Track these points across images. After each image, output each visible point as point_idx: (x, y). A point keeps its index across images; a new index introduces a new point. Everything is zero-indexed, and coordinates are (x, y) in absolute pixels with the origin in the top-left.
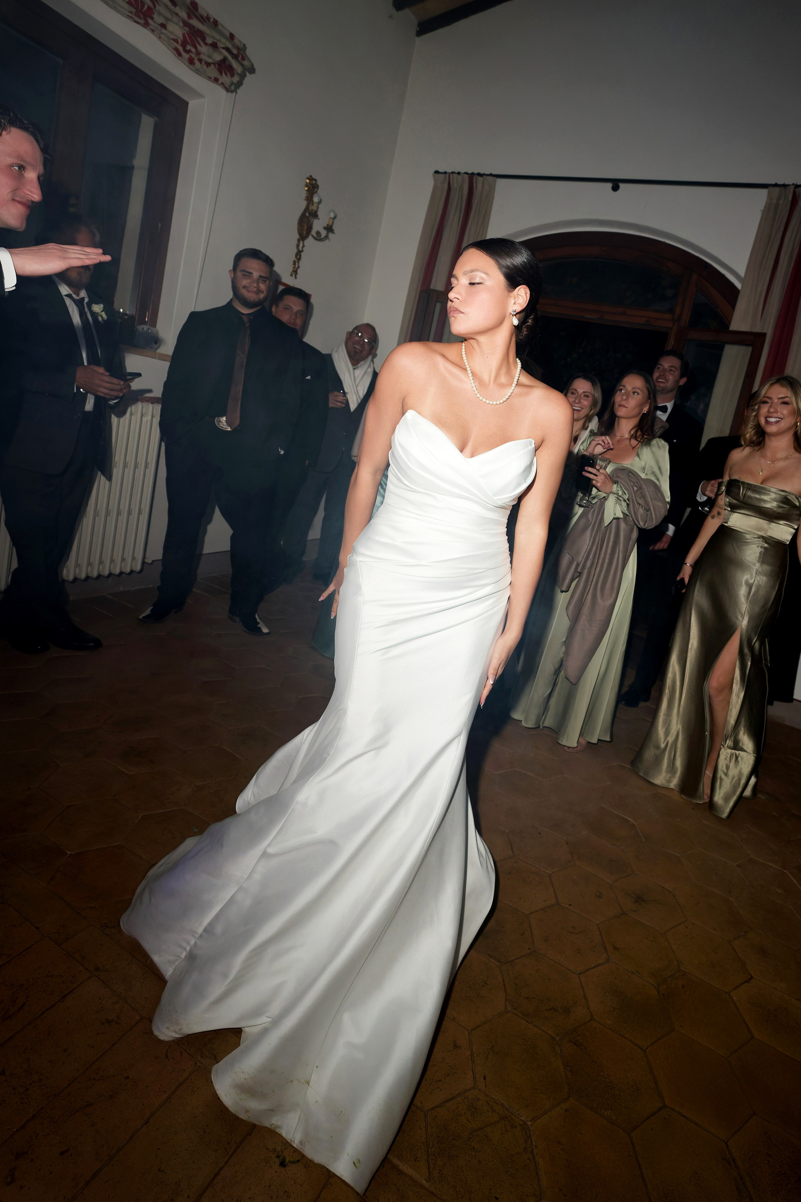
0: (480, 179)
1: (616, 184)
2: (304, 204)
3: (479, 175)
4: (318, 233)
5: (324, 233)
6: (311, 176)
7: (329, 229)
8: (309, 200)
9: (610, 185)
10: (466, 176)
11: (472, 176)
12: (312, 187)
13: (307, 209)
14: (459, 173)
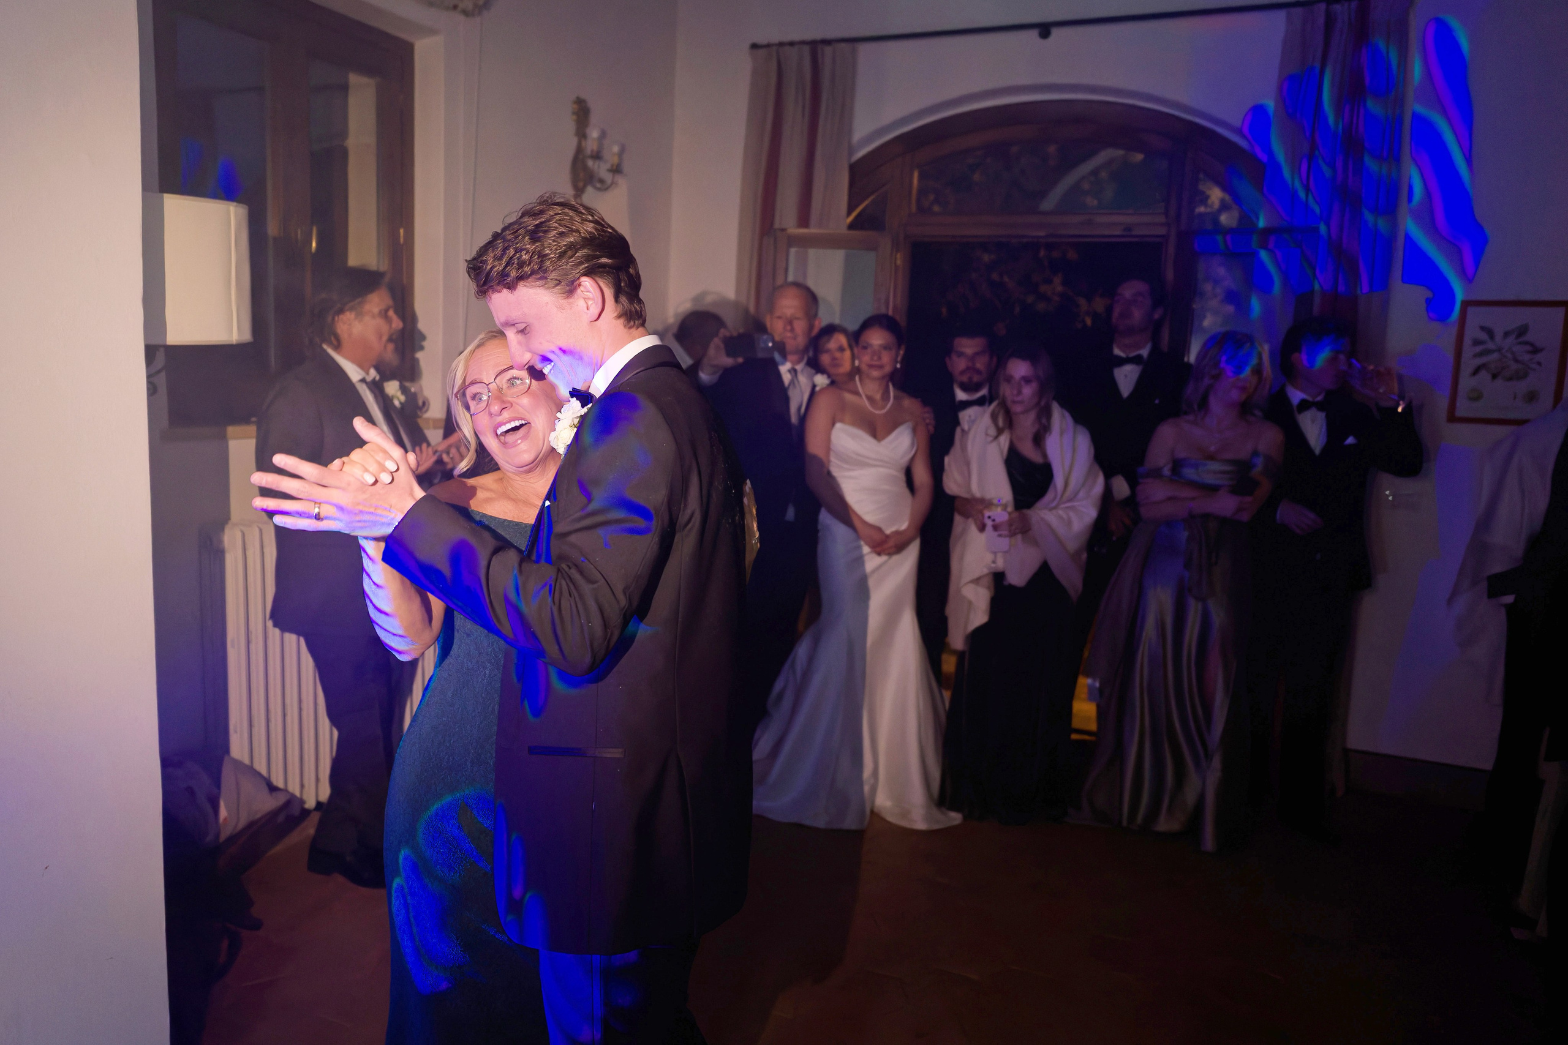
0: (828, 50)
1: (1045, 30)
2: (573, 142)
3: (827, 42)
4: (601, 181)
5: (608, 177)
6: (578, 98)
7: (617, 170)
8: (581, 134)
9: (1034, 34)
10: (806, 49)
11: (816, 46)
12: (582, 112)
13: (579, 150)
14: (792, 44)
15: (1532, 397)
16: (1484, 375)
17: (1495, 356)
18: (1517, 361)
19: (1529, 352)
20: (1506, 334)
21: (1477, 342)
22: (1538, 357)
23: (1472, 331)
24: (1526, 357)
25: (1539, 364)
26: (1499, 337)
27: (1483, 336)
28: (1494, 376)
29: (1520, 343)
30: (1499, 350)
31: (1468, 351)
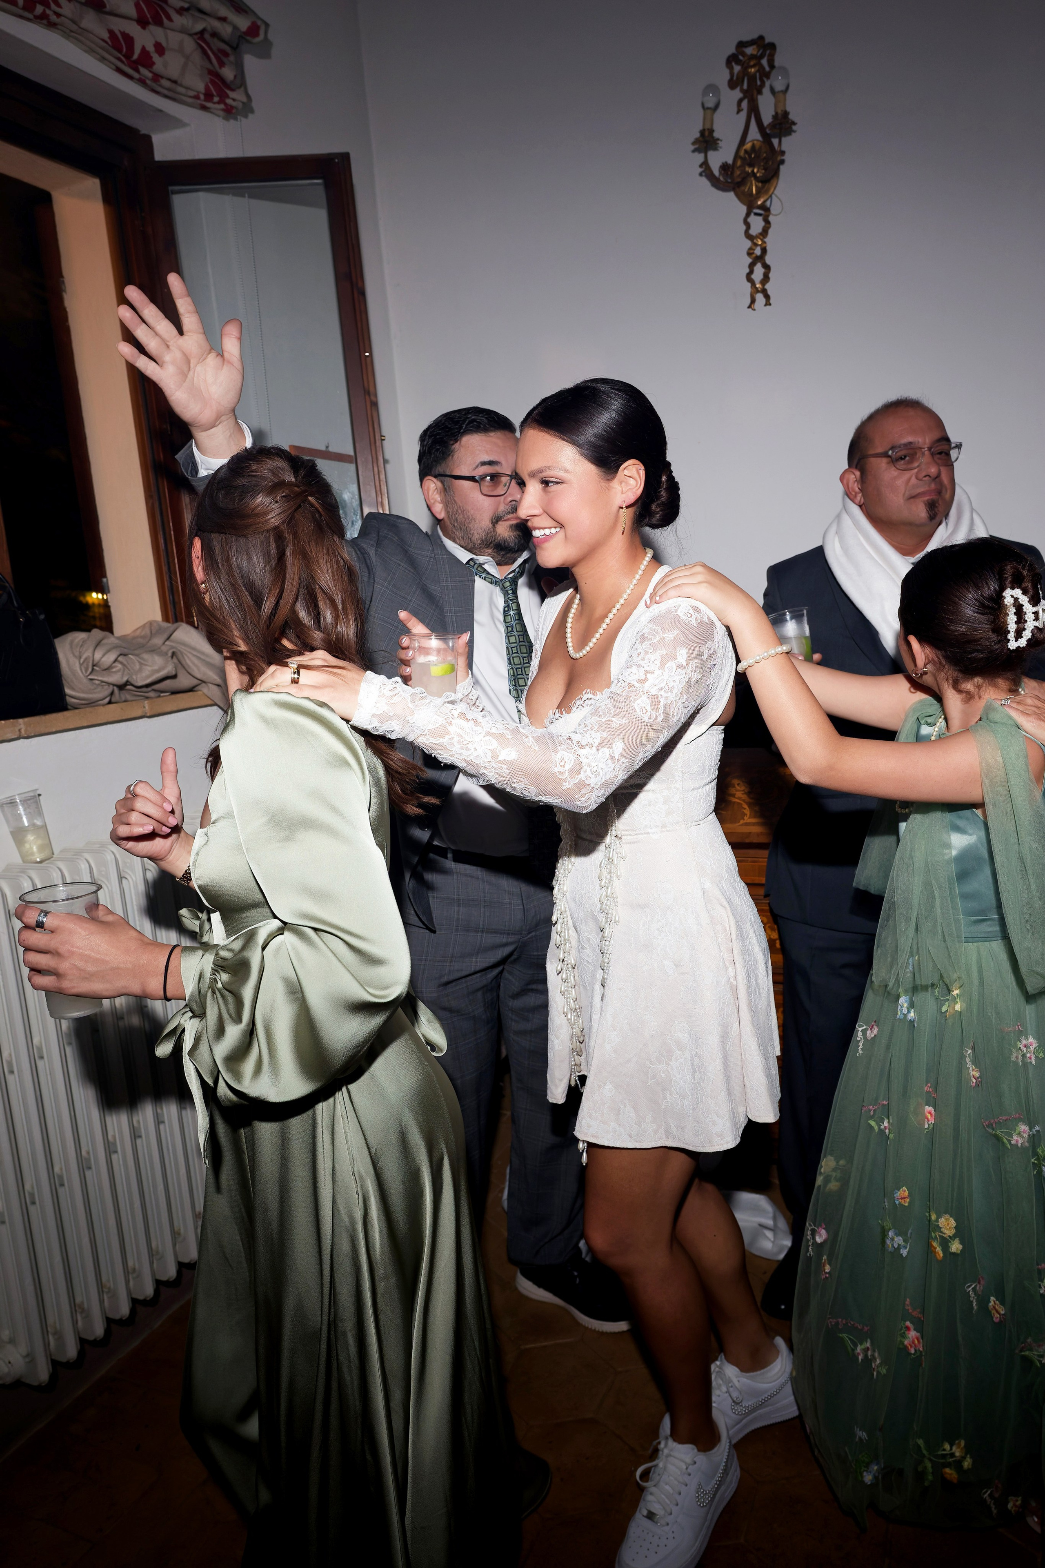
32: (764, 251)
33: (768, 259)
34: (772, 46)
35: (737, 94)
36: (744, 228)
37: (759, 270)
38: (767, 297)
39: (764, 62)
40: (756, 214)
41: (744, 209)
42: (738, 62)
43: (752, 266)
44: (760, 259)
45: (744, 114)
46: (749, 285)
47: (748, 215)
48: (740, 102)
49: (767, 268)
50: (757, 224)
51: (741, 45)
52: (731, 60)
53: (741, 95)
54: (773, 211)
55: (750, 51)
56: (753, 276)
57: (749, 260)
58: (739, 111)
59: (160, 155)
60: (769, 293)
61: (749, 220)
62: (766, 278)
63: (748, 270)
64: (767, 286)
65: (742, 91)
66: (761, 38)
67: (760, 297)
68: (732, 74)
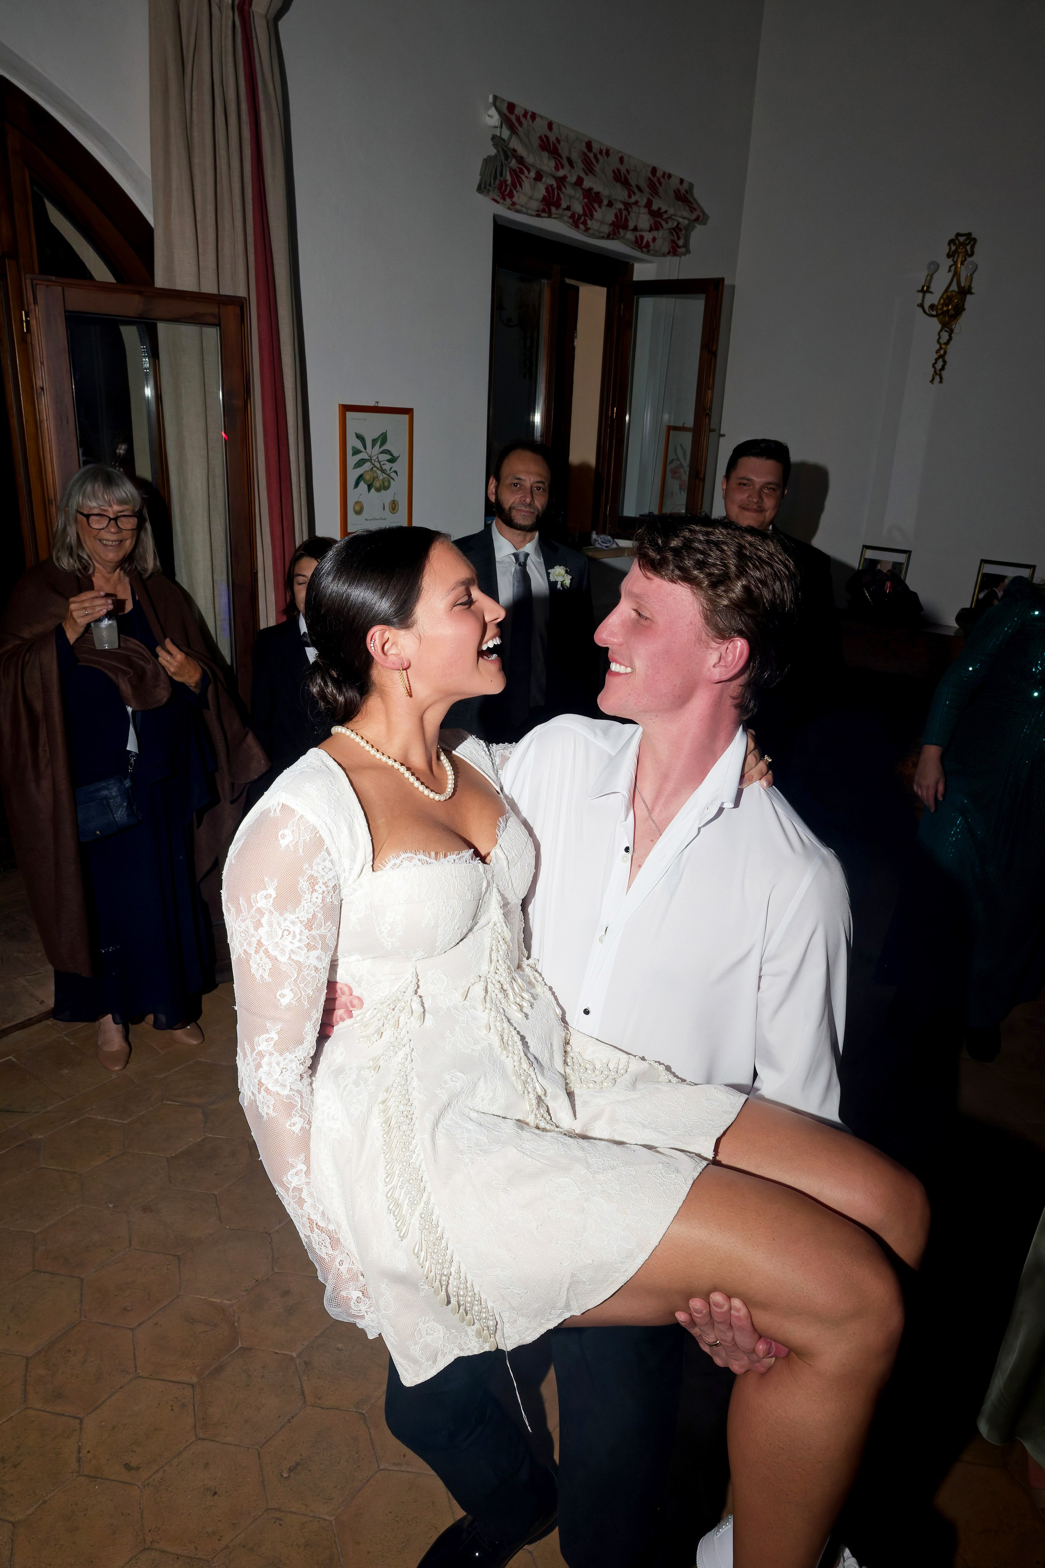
15: (394, 507)
16: (363, 486)
17: (367, 466)
18: (383, 471)
19: (389, 461)
20: (374, 442)
21: (356, 452)
22: (395, 466)
23: (352, 442)
24: (387, 467)
25: (396, 472)
26: (369, 444)
27: (359, 446)
28: (370, 487)
29: (381, 453)
30: (370, 460)
31: (351, 460)
32: (945, 353)
33: (947, 358)
34: (975, 240)
35: (950, 262)
36: (937, 337)
37: (940, 363)
38: (941, 378)
39: (968, 247)
40: (945, 331)
41: (940, 326)
42: (955, 244)
43: (937, 360)
44: (942, 357)
45: (951, 274)
46: (933, 369)
47: (941, 331)
48: (951, 267)
49: (945, 362)
50: (945, 336)
51: (958, 235)
52: (951, 242)
53: (952, 263)
54: (956, 331)
55: (962, 239)
56: (936, 366)
57: (936, 356)
58: (950, 271)
59: (636, 277)
60: (943, 376)
61: (941, 334)
62: (943, 368)
63: (934, 361)
64: (943, 372)
65: (953, 260)
66: (970, 234)
67: (937, 378)
68: (950, 249)
